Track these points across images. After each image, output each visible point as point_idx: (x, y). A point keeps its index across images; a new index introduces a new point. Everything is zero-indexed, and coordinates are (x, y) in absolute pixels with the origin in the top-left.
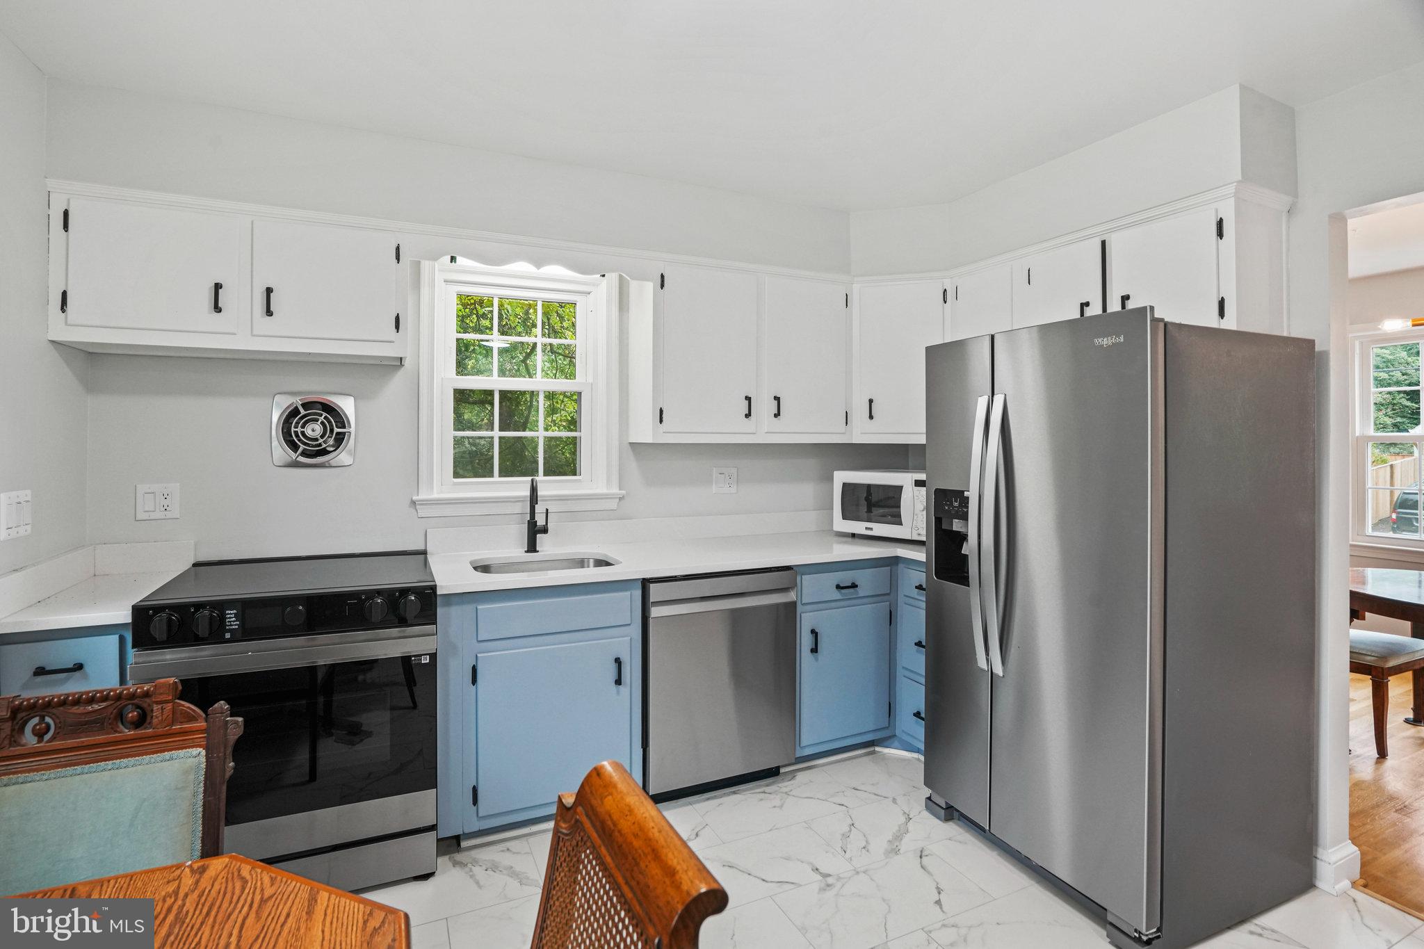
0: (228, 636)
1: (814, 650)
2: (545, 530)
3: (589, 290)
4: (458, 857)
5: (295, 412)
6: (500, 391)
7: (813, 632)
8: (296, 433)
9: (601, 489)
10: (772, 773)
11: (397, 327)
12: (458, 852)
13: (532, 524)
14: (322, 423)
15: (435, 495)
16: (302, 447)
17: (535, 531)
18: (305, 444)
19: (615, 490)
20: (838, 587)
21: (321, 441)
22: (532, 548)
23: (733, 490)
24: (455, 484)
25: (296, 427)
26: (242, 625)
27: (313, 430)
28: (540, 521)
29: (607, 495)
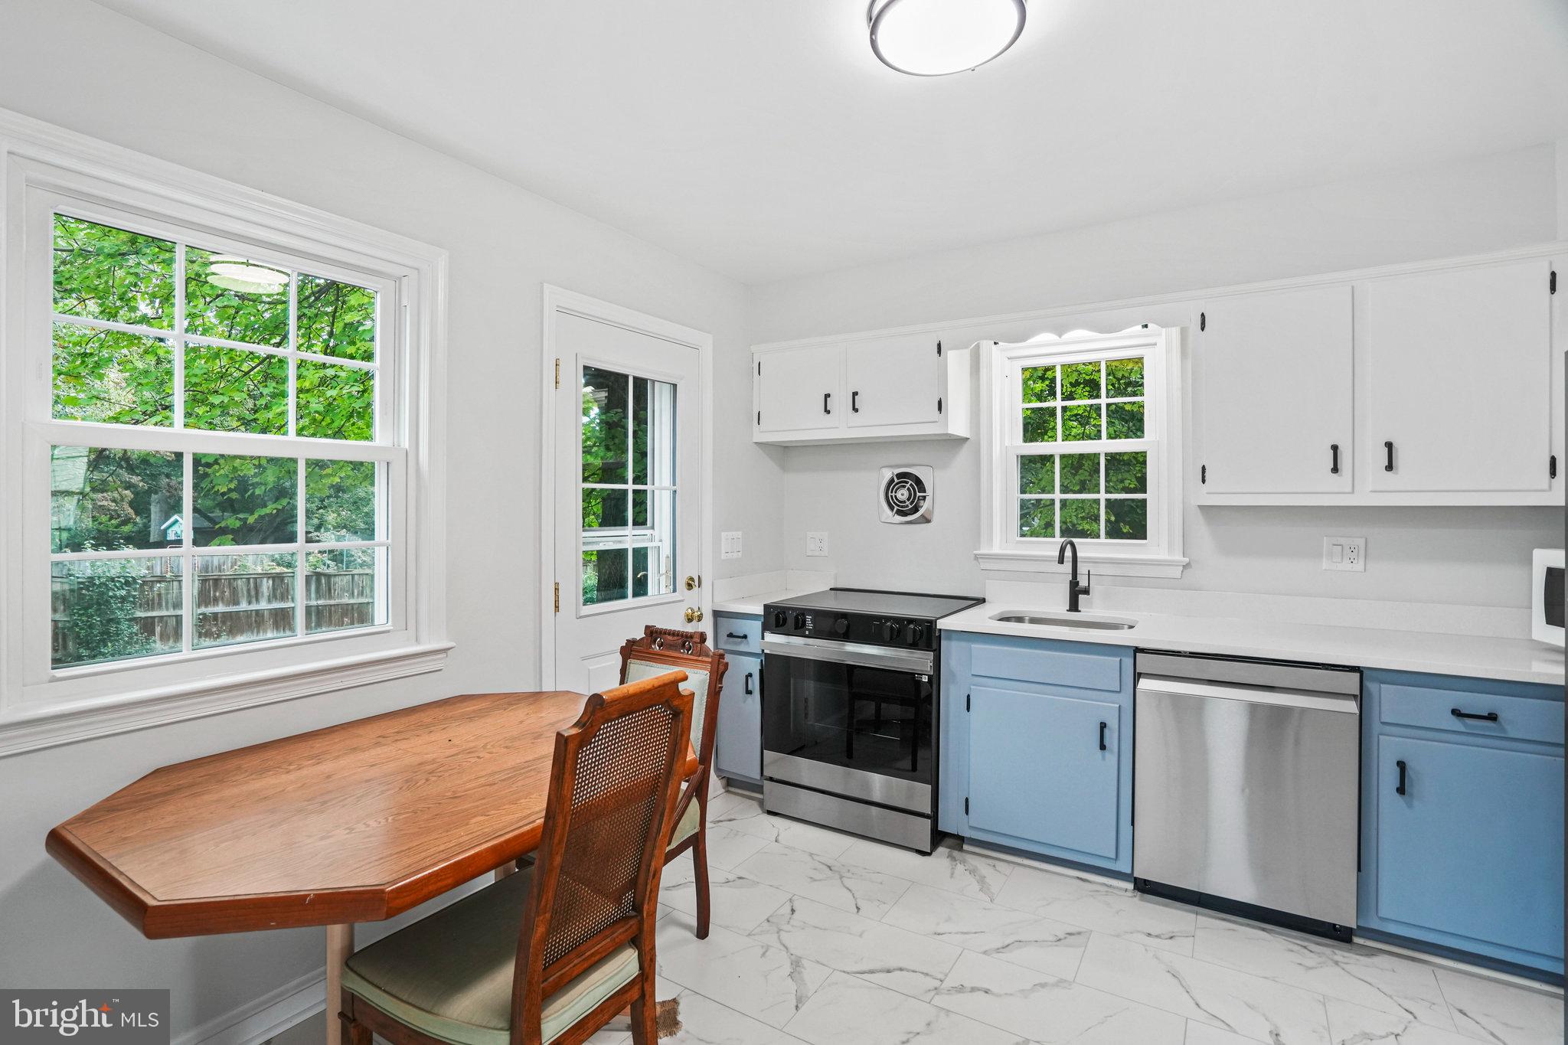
0: (807, 633)
1: (1401, 790)
2: (1086, 591)
3: (1154, 341)
4: (956, 853)
5: (892, 481)
6: (1061, 456)
7: (1401, 765)
8: (892, 496)
9: (1163, 555)
10: (1338, 935)
11: (940, 409)
12: (959, 850)
13: (1074, 583)
14: (908, 489)
15: (996, 550)
16: (896, 508)
17: (1076, 593)
18: (898, 506)
19: (1178, 557)
20: (1456, 712)
21: (908, 503)
22: (1074, 606)
23: (1359, 566)
24: (1018, 542)
25: (892, 492)
26: (814, 627)
27: (902, 495)
28: (1083, 582)
29: (1170, 561)
